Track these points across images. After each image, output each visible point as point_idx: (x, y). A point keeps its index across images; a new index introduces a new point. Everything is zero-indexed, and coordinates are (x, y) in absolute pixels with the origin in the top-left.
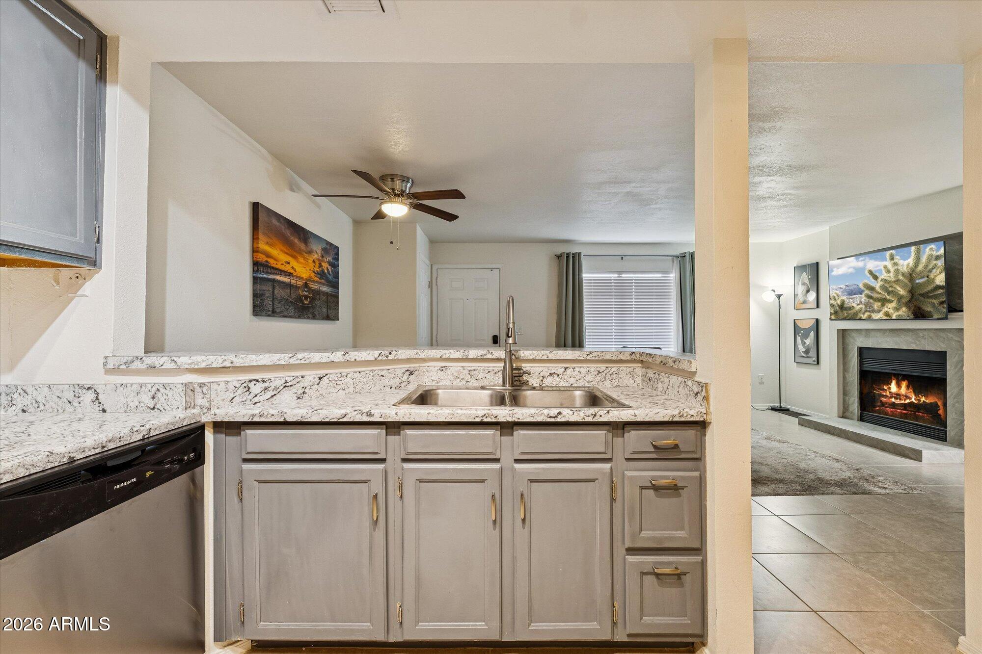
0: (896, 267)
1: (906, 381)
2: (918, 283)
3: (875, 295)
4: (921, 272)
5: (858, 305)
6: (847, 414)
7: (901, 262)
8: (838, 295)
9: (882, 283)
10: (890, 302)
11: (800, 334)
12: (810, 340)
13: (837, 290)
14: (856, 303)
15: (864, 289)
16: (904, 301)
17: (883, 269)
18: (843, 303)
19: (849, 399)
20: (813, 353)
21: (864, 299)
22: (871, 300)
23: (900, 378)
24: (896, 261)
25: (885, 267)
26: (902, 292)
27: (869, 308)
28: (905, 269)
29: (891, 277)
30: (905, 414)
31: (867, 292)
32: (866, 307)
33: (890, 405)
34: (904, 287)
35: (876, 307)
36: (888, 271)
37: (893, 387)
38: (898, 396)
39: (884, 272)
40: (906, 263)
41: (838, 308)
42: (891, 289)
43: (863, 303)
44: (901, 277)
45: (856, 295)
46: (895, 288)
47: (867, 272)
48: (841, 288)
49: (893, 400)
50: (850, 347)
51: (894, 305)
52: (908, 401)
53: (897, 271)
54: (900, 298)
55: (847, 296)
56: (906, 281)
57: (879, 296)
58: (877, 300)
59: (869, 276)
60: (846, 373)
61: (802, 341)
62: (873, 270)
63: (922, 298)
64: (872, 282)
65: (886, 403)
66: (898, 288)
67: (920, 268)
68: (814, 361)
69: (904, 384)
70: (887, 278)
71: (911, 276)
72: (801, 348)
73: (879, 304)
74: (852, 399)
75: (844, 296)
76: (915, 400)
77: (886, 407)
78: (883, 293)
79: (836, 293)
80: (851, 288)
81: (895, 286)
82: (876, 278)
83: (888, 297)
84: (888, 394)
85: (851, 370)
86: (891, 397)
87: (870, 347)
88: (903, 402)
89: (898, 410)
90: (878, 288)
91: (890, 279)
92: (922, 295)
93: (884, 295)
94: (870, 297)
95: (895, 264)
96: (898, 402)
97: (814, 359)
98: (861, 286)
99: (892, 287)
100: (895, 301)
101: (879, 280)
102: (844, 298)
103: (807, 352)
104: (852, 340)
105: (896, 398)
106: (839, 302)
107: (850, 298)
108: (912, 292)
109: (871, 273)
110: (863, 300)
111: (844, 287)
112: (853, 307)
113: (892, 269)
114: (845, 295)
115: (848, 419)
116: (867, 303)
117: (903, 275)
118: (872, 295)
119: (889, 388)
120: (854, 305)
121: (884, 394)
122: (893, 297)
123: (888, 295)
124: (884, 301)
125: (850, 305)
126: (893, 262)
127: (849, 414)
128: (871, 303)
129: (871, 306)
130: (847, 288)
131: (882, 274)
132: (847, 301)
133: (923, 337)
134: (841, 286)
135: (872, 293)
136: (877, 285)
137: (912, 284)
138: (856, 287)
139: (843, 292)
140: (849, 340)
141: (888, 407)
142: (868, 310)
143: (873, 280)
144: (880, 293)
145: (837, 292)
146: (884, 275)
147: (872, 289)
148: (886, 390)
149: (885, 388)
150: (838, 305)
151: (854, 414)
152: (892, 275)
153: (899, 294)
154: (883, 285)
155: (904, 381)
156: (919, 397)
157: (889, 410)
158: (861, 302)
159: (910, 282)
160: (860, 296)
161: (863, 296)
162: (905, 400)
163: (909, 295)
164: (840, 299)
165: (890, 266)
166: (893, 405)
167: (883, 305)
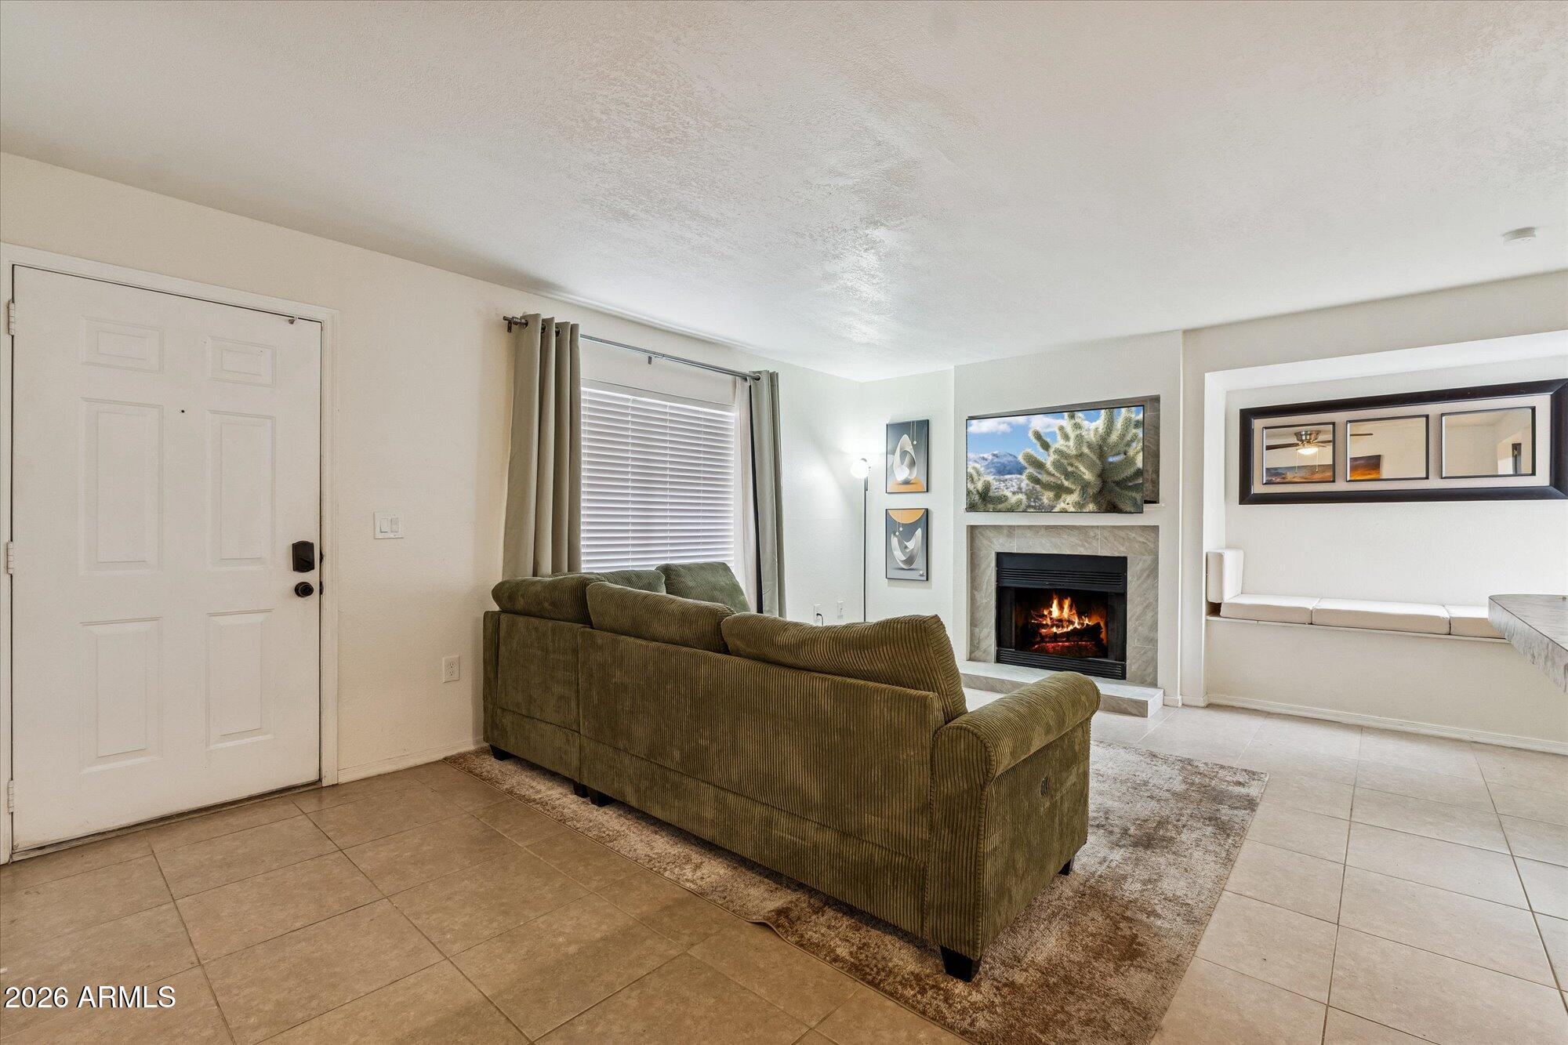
0: (1078, 432)
1: (1069, 599)
2: (1111, 463)
3: (1044, 478)
4: (1116, 445)
5: (1014, 493)
6: (977, 654)
7: (1086, 424)
8: (978, 472)
9: (1056, 457)
10: (1070, 491)
11: (897, 534)
12: (915, 543)
13: (975, 461)
14: (1011, 488)
15: (1026, 465)
16: (1091, 491)
17: (1057, 431)
18: (987, 487)
19: (981, 631)
20: (920, 563)
21: (1025, 483)
22: (1038, 487)
23: (1062, 595)
24: (1078, 420)
25: (1061, 428)
26: (1088, 476)
27: (1035, 502)
28: (1091, 437)
29: (1071, 447)
30: (1068, 647)
31: (1030, 470)
32: (1029, 498)
33: (1050, 638)
34: (1090, 466)
35: (1045, 501)
36: (1066, 437)
37: (1055, 611)
38: (1059, 622)
39: (1059, 437)
40: (1093, 426)
41: (977, 497)
42: (1070, 469)
43: (1024, 490)
44: (1086, 450)
45: (1011, 474)
46: (1077, 467)
47: (1031, 435)
48: (984, 459)
49: (1054, 629)
50: (983, 553)
51: (1074, 498)
52: (1071, 628)
53: (1080, 438)
54: (1085, 486)
55: (994, 474)
56: (1094, 457)
57: (1052, 479)
58: (1047, 486)
59: (1035, 441)
60: (976, 593)
61: (900, 543)
62: (1042, 431)
63: (1118, 489)
64: (1039, 453)
65: (1046, 636)
66: (1082, 468)
67: (1114, 437)
68: (922, 575)
69: (1067, 603)
70: (1065, 449)
71: (1101, 449)
72: (899, 556)
73: (1051, 494)
74: (985, 631)
75: (989, 474)
76: (1079, 624)
77: (1046, 642)
78: (1058, 475)
79: (974, 468)
80: (1004, 460)
81: (1077, 464)
82: (1046, 446)
83: (1066, 483)
84: (1049, 622)
85: (984, 587)
86: (1052, 626)
87: (1015, 551)
88: (1065, 630)
89: (1060, 644)
90: (1049, 465)
91: (1068, 452)
92: (1118, 483)
93: (1059, 478)
94: (1037, 481)
95: (1077, 426)
96: (1059, 631)
97: (921, 572)
98: (1020, 458)
99: (1072, 465)
100: (1078, 492)
101: (1052, 450)
102: (990, 478)
103: (910, 560)
104: (985, 542)
105: (1058, 627)
106: (980, 486)
107: (1000, 480)
108: (1103, 475)
109: (1038, 436)
110: (1023, 485)
111: (990, 457)
112: (1006, 498)
113: (1072, 435)
114: (991, 472)
115: (980, 661)
116: (1031, 491)
117: (1090, 446)
118: (1039, 476)
119: (1050, 613)
120: (1008, 493)
121: (1044, 622)
122: (1073, 483)
123: (1066, 480)
124: (1060, 491)
125: (1001, 493)
126: (1073, 421)
127: (981, 653)
128: (1038, 493)
129: (1037, 499)
130: (996, 460)
131: (1055, 441)
132: (995, 484)
133: (1095, 537)
134: (986, 456)
135: (1039, 473)
136: (1049, 460)
137: (1102, 462)
138: (1011, 459)
139: (987, 467)
140: (982, 542)
141: (1049, 642)
142: (1033, 504)
143: (1042, 450)
144: (1053, 475)
145: (977, 465)
146: (1059, 443)
147: (1040, 466)
148: (1046, 616)
149: (1046, 613)
150: (978, 491)
151: (988, 654)
152: (1071, 443)
153: (1083, 479)
154: (1059, 461)
155: (1067, 599)
156: (1083, 620)
157: (1050, 645)
158: (1020, 488)
159: (1100, 459)
160: (1019, 476)
161: (1024, 477)
162: (1067, 627)
163: (1099, 482)
164: (983, 479)
165: (1069, 429)
166: (1055, 637)
167: (1058, 497)
